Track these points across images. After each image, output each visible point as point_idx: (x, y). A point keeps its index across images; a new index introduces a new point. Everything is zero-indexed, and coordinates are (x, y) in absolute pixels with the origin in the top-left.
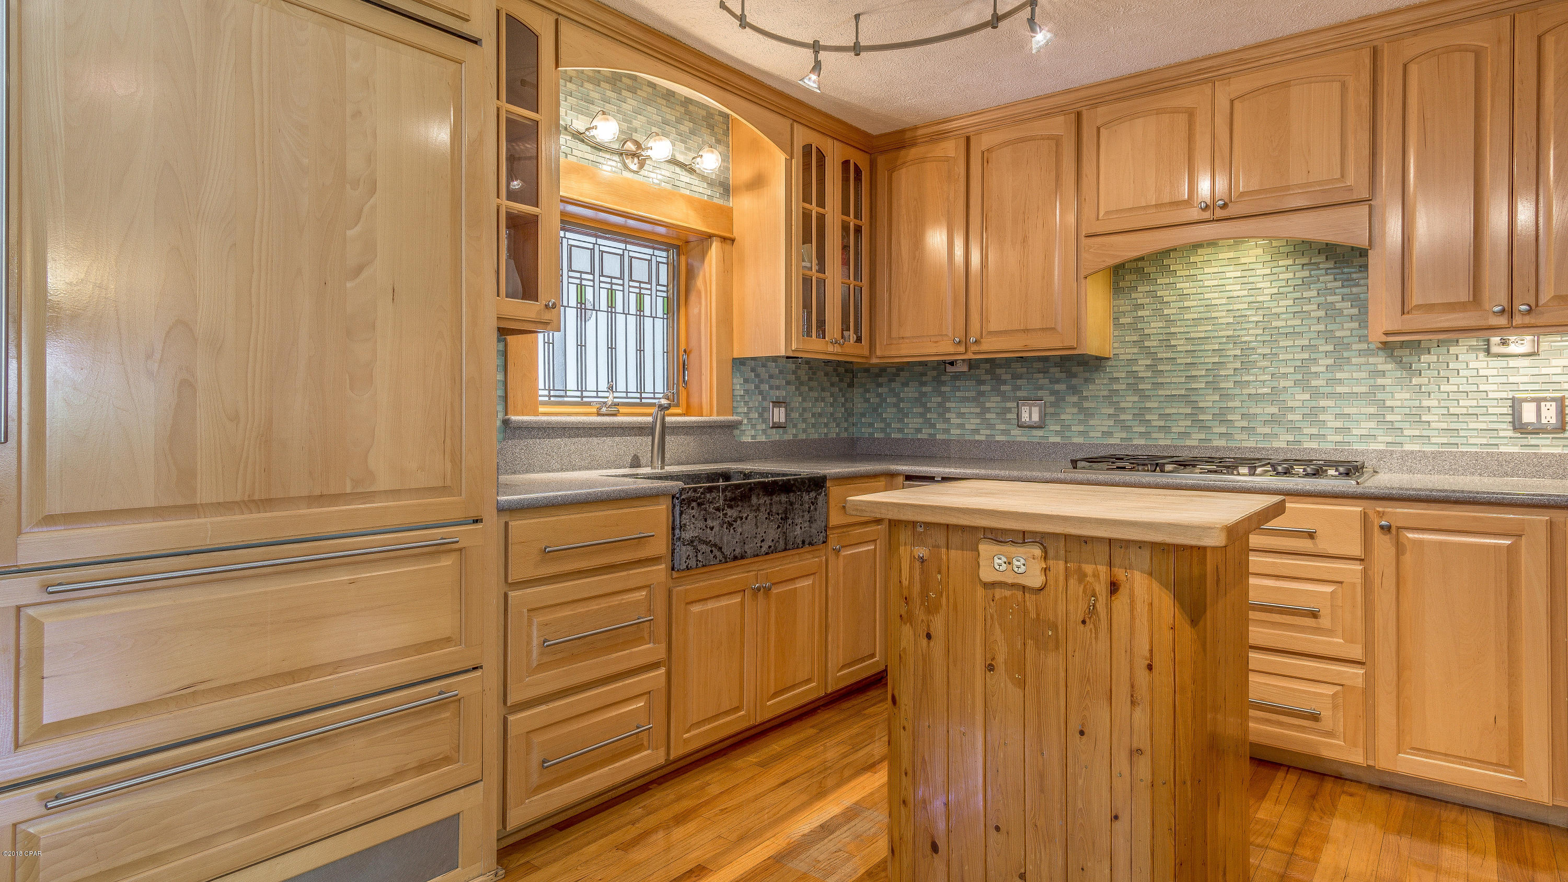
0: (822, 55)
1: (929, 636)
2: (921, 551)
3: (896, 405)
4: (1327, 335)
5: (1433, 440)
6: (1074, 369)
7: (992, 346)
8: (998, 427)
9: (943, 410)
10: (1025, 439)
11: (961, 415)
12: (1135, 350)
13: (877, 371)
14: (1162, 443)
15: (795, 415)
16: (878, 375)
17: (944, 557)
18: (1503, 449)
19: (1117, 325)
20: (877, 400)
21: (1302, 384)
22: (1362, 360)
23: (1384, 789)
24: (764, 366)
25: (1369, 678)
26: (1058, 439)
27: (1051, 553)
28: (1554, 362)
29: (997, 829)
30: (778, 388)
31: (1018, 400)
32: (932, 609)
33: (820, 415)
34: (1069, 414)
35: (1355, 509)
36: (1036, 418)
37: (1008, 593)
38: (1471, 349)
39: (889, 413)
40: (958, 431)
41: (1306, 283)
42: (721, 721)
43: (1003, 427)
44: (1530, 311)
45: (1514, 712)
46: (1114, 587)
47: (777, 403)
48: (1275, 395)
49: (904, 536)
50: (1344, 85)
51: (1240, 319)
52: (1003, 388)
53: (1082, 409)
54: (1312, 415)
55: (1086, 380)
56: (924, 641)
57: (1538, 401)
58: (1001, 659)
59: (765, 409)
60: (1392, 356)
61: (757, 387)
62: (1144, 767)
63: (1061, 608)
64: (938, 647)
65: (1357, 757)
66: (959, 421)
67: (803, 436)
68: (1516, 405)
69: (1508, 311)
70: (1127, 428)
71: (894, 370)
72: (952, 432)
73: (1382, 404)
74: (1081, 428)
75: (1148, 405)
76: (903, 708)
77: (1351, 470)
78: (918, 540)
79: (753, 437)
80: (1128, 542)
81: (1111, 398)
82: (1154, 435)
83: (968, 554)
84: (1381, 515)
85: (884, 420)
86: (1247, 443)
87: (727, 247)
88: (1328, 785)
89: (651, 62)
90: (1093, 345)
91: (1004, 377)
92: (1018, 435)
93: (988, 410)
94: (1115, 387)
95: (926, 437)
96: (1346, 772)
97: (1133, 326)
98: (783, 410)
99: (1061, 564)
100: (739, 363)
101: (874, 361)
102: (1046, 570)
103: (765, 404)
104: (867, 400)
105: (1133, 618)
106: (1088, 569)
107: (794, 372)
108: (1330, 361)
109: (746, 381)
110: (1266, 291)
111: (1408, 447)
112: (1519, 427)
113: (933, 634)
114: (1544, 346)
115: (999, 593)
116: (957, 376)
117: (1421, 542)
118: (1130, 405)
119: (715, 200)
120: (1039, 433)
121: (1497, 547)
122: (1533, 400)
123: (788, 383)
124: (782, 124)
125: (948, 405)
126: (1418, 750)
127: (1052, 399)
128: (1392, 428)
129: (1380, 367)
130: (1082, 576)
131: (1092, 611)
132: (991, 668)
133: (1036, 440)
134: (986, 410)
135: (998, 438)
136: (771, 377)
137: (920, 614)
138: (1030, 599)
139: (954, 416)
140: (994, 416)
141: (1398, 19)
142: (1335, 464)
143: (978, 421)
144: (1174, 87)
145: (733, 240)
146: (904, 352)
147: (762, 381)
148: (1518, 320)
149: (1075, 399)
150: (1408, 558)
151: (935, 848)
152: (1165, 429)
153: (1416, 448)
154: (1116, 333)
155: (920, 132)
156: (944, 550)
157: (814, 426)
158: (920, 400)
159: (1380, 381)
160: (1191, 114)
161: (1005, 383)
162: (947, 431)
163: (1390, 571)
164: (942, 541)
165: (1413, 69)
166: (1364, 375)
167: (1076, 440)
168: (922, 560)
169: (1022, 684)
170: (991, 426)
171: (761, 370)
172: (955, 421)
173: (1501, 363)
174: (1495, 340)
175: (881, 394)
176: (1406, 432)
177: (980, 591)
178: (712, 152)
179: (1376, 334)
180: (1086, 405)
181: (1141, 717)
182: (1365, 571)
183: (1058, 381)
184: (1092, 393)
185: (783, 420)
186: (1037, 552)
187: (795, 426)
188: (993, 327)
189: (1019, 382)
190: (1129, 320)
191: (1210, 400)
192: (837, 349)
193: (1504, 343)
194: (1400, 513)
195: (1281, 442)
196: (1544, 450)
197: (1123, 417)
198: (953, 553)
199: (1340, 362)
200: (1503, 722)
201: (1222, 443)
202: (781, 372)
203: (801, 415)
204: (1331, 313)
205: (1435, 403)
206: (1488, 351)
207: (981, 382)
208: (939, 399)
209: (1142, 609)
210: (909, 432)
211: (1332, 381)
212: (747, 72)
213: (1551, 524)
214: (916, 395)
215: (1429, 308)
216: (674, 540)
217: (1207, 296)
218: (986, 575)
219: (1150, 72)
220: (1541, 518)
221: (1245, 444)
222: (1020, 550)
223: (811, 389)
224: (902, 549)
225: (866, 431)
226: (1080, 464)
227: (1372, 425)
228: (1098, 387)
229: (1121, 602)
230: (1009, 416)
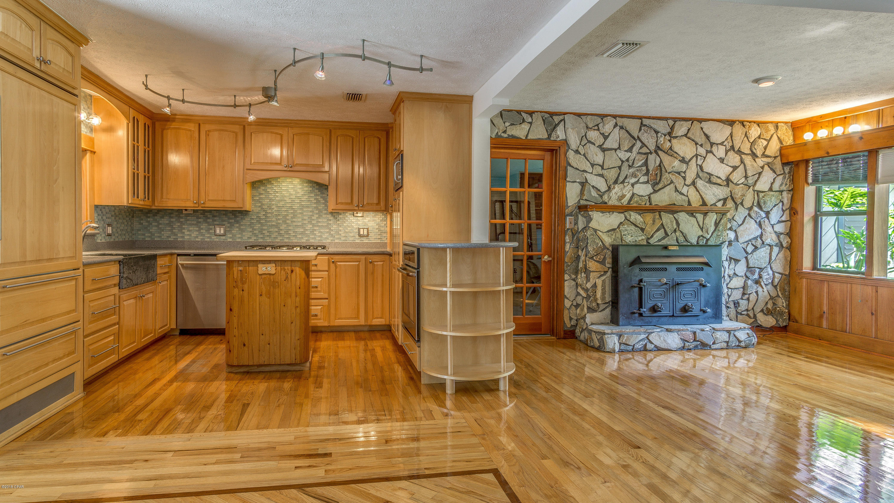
0: (171, 101)
1: (243, 290)
2: (240, 268)
3: (157, 226)
4: (316, 208)
5: (342, 239)
6: (237, 214)
7: (210, 205)
8: (206, 235)
9: (181, 229)
10: (218, 240)
11: (189, 230)
12: (260, 209)
13: (147, 211)
14: (268, 241)
15: (114, 230)
16: (147, 213)
17: (248, 269)
18: (356, 241)
19: (253, 200)
20: (147, 224)
21: (310, 222)
22: (325, 216)
23: (332, 332)
24: (104, 208)
25: (329, 302)
26: (231, 240)
27: (277, 265)
28: (367, 219)
29: (263, 334)
30: (109, 218)
31: (215, 225)
32: (243, 283)
33: (123, 230)
34: (235, 231)
35: (326, 257)
36: (222, 232)
37: (266, 276)
38: (350, 214)
39: (153, 229)
40: (188, 237)
41: (311, 192)
42: (131, 346)
43: (209, 235)
44: (362, 206)
45: (358, 305)
46: (292, 271)
47: (109, 225)
48: (302, 226)
49: (235, 264)
50: (323, 138)
51: (293, 201)
52: (208, 220)
53: (240, 229)
54: (313, 231)
55: (242, 218)
56: (242, 292)
57: (363, 229)
58: (264, 293)
59: (105, 228)
60: (332, 215)
61: (102, 218)
62: (298, 309)
63: (279, 278)
64: (245, 293)
65: (326, 324)
66: (188, 233)
67: (117, 240)
68: (359, 229)
69: (358, 206)
70: (257, 236)
71: (156, 211)
72: (186, 237)
73: (330, 229)
74: (240, 236)
75: (264, 228)
76: (234, 311)
77: (324, 247)
78: (239, 265)
79: (101, 240)
80: (295, 261)
81: (251, 225)
82: (266, 238)
83: (255, 268)
84: (332, 259)
85: (151, 233)
86: (294, 240)
87: (93, 155)
88: (319, 334)
89: (89, 85)
90: (248, 207)
91: (208, 216)
92: (215, 238)
93: (202, 229)
94: (252, 221)
95: (172, 239)
96: (323, 329)
97: (259, 201)
98: (111, 228)
99: (280, 267)
100: (96, 207)
101: (153, 207)
102: (276, 269)
103: (105, 225)
104: (142, 224)
105: (296, 278)
106: (286, 268)
107: (114, 211)
108: (317, 216)
109: (98, 215)
110: (300, 193)
111: (336, 241)
112: (360, 235)
113: (244, 290)
114: (365, 215)
115: (263, 276)
116: (188, 215)
117: (341, 265)
118: (258, 228)
119: (88, 134)
120: (224, 238)
121: (356, 265)
122: (362, 228)
123: (112, 216)
124: (126, 108)
125: (183, 226)
126: (339, 319)
127: (229, 225)
128: (332, 236)
129: (330, 218)
130: (285, 270)
131: (287, 277)
132: (261, 295)
133: (222, 240)
134: (200, 229)
135: (206, 240)
136: (106, 213)
137: (240, 285)
138: (272, 277)
139: (186, 231)
140: (204, 231)
141: (336, 124)
142: (320, 246)
143: (197, 233)
144: (276, 126)
145: (95, 152)
146: (169, 205)
147: (103, 215)
148: (360, 208)
149: (237, 225)
150: (338, 269)
151: (244, 345)
152: (269, 236)
153: (338, 241)
154: (253, 202)
155: (177, 117)
156: (248, 267)
157: (121, 235)
158: (170, 224)
159: (330, 222)
160: (282, 136)
161: (209, 218)
162: (183, 237)
163: (334, 273)
164: (247, 265)
165: (339, 138)
166: (326, 220)
167: (238, 240)
168: (241, 271)
169: (269, 298)
170: (204, 235)
171: (103, 210)
172: (187, 233)
173: (356, 218)
174: (355, 213)
175: (149, 221)
176: (336, 237)
177: (258, 276)
178: (97, 117)
179: (330, 210)
180: (242, 227)
181: (298, 299)
182: (328, 274)
183: (231, 219)
184: (244, 223)
185: (111, 232)
186: (274, 265)
187: (114, 235)
188: (210, 198)
189: (215, 218)
190: (258, 198)
191: (283, 227)
192: (142, 203)
193: (357, 213)
194: (336, 258)
195: (304, 240)
196: (365, 241)
197: (255, 232)
198: (250, 268)
199: (320, 216)
200: (356, 307)
201: (287, 241)
202: (110, 211)
203: (116, 230)
204: (318, 202)
205: (342, 229)
206: (354, 215)
207: (198, 218)
208: (179, 224)
209: (298, 275)
210: (164, 237)
211: (318, 222)
212: (119, 88)
213: (366, 258)
214: (167, 222)
215: (342, 203)
216: (121, 278)
217: (283, 193)
218: (260, 272)
219: (269, 119)
220: (363, 257)
221: (294, 241)
222: (270, 265)
223: (119, 219)
224: (234, 268)
225: (141, 237)
226: (248, 248)
227: (328, 235)
228: (246, 221)
229: (294, 275)
230: (211, 231)
